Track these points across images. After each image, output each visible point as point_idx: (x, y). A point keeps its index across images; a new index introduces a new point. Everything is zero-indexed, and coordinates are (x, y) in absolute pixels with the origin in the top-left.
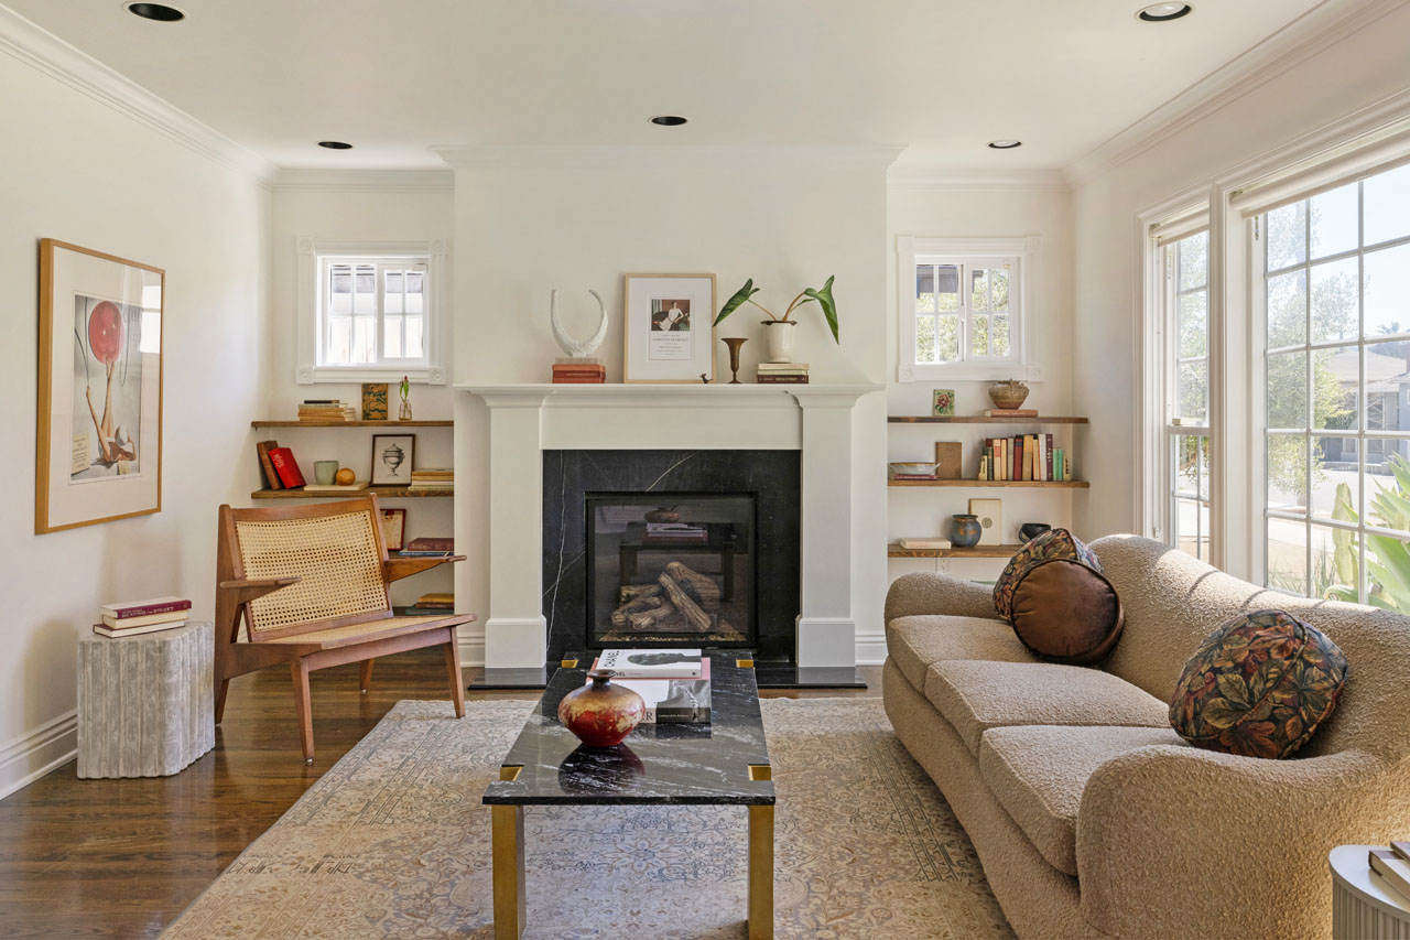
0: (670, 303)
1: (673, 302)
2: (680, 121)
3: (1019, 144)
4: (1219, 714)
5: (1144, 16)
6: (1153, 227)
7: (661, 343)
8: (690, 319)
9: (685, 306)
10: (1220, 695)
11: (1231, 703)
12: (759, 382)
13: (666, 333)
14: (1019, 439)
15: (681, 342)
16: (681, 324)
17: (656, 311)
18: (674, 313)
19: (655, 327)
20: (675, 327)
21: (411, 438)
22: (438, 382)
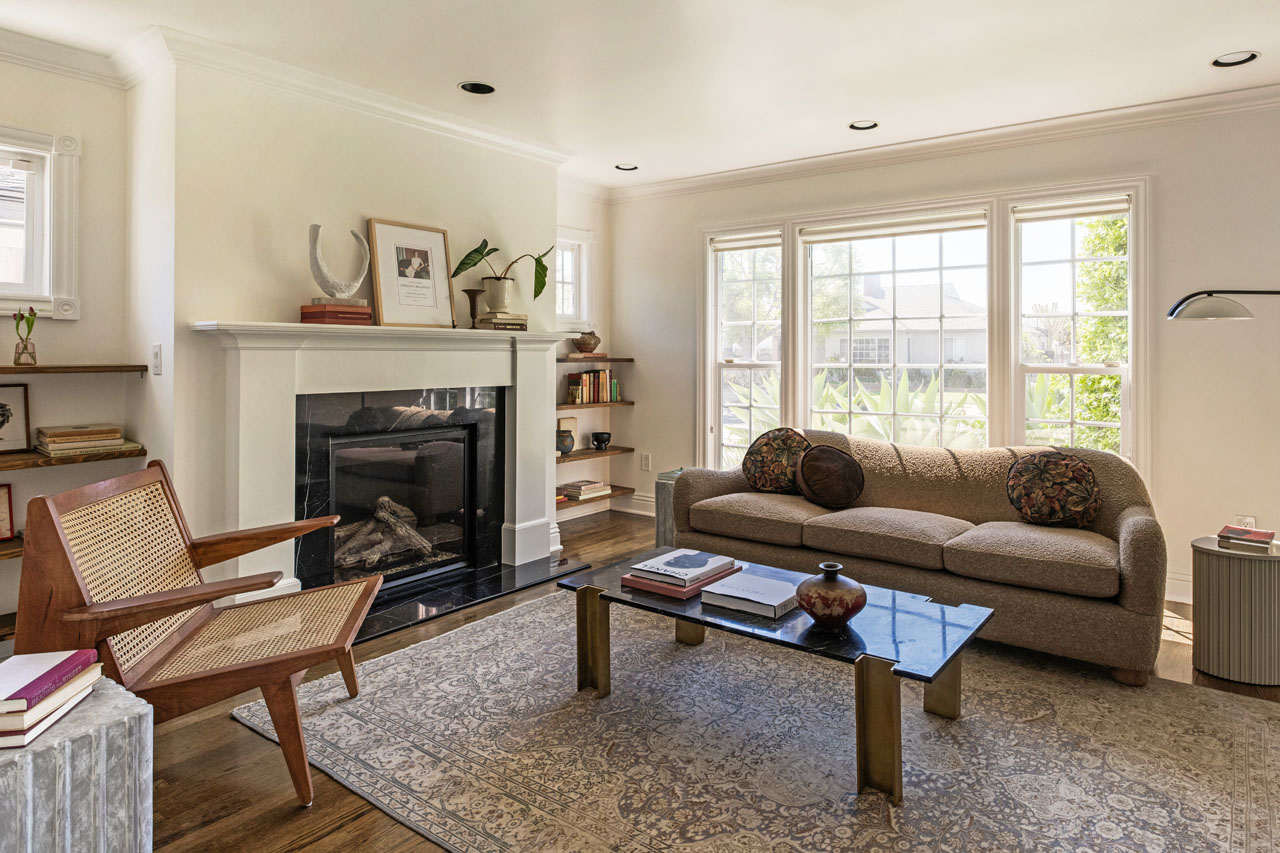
0: (411, 252)
1: (415, 251)
2: (488, 90)
3: (636, 168)
4: (1076, 504)
5: (852, 127)
6: (711, 239)
7: (409, 290)
8: (430, 268)
9: (424, 255)
10: (1072, 494)
11: (1082, 497)
12: (495, 329)
13: (411, 280)
14: (596, 373)
15: (424, 290)
16: (423, 273)
17: (401, 258)
18: (416, 262)
19: (402, 274)
20: (418, 275)
21: (21, 389)
22: (68, 315)
